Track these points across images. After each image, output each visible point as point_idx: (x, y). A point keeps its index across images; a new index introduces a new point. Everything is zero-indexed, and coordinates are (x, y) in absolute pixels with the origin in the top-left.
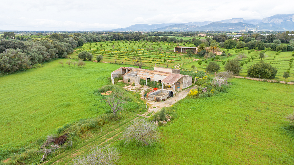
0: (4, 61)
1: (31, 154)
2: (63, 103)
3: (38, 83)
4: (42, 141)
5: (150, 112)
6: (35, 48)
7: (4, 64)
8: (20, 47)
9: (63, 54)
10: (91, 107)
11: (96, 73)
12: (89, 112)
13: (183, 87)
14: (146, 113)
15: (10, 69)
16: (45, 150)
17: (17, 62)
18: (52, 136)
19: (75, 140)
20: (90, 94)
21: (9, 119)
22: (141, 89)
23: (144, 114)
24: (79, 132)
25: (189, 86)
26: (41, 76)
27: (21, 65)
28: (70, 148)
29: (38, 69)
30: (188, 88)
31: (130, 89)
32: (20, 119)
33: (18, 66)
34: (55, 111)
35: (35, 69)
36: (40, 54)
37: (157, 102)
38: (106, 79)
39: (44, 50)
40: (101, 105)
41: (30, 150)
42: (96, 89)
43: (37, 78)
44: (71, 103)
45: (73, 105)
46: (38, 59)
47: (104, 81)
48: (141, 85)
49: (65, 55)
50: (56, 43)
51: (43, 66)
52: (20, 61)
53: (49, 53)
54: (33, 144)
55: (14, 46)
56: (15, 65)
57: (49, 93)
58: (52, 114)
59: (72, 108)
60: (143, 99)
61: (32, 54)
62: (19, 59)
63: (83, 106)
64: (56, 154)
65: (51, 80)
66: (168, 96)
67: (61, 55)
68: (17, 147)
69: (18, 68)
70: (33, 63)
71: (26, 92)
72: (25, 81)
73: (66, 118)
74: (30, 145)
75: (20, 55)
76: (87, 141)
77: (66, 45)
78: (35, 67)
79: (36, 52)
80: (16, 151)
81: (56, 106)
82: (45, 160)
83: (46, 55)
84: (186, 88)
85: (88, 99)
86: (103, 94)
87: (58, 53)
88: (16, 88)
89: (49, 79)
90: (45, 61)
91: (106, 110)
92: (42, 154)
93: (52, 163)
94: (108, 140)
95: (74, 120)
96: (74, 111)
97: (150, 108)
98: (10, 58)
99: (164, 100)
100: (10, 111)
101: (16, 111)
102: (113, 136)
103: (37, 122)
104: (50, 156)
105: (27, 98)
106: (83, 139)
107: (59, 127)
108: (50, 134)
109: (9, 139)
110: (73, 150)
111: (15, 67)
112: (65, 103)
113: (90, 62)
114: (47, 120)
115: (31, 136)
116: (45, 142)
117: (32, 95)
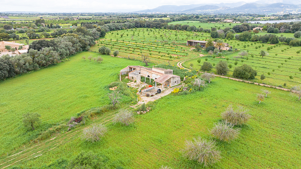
0: (41, 58)
1: (63, 127)
2: (82, 95)
3: (66, 78)
4: (68, 120)
5: (138, 104)
6: (63, 44)
7: (41, 60)
8: (51, 45)
9: (86, 47)
10: (100, 99)
11: (110, 69)
12: (98, 103)
13: (172, 85)
14: (136, 105)
15: (45, 64)
16: (70, 125)
17: (50, 58)
18: (74, 117)
19: (87, 120)
20: (101, 89)
21: (49, 105)
22: (141, 85)
23: (134, 106)
24: (90, 115)
25: (177, 84)
26: (68, 71)
27: (53, 61)
28: (83, 125)
29: (66, 63)
30: (176, 86)
31: (132, 85)
32: (55, 106)
33: (51, 62)
34: (76, 101)
35: (63, 63)
36: (67, 50)
37: (147, 97)
38: (116, 75)
39: (70, 46)
40: (107, 98)
41: (62, 125)
42: (106, 85)
43: (65, 73)
44: (88, 95)
45: (89, 97)
46: (65, 54)
47: (115, 77)
48: (141, 82)
49: (88, 49)
50: (80, 37)
51: (70, 60)
52: (52, 58)
53: (74, 47)
54: (63, 122)
55: (47, 44)
56: (48, 61)
57: (73, 87)
58: (74, 103)
59: (88, 99)
60: (138, 94)
61: (61, 50)
62: (51, 56)
63: (95, 98)
64: (76, 128)
65: (76, 75)
66: (156, 92)
67: (84, 48)
68: (55, 122)
69: (51, 63)
70: (62, 58)
71: (57, 85)
72: (56, 75)
73: (83, 106)
74: (62, 121)
75: (52, 53)
76: (94, 121)
77: (89, 38)
78: (63, 61)
79: (64, 48)
80: (55, 125)
81: (77, 97)
82: (70, 130)
83: (72, 50)
84: (174, 86)
85: (99, 93)
86: (111, 89)
87: (82, 47)
88: (51, 81)
89: (74, 74)
90: (71, 55)
91: (109, 102)
92: (68, 127)
93: (73, 132)
94: (106, 121)
95: (88, 108)
96: (89, 101)
97: (140, 102)
98: (45, 55)
99: (152, 96)
100: (49, 100)
101: (52, 100)
102: (110, 119)
103: (65, 108)
104: (72, 128)
105: (58, 90)
106: (92, 120)
107: (78, 112)
108: (73, 117)
109: (50, 118)
110: (85, 126)
111: (48, 62)
112: (84, 95)
113: (108, 56)
114: (71, 107)
115: (62, 117)
116: (70, 121)
117: (62, 88)
